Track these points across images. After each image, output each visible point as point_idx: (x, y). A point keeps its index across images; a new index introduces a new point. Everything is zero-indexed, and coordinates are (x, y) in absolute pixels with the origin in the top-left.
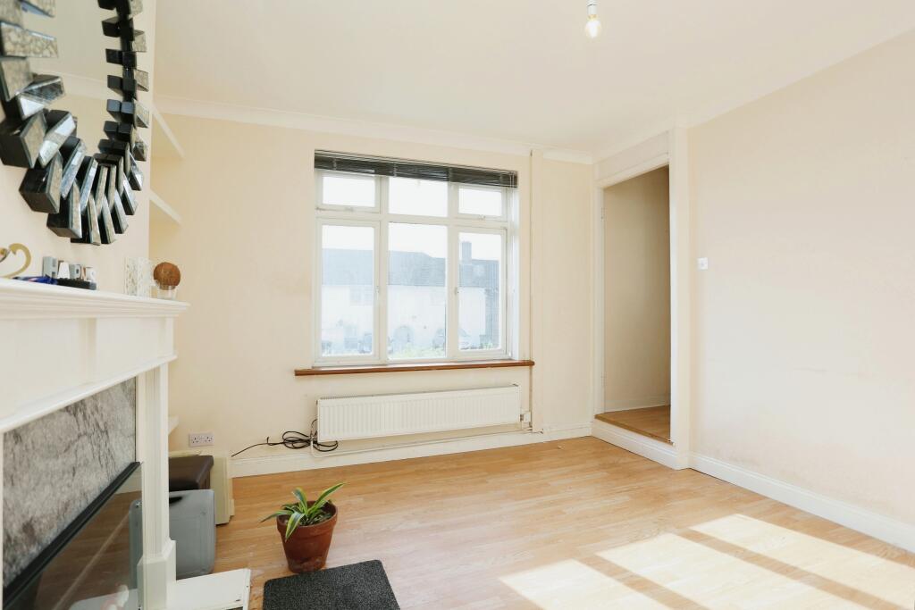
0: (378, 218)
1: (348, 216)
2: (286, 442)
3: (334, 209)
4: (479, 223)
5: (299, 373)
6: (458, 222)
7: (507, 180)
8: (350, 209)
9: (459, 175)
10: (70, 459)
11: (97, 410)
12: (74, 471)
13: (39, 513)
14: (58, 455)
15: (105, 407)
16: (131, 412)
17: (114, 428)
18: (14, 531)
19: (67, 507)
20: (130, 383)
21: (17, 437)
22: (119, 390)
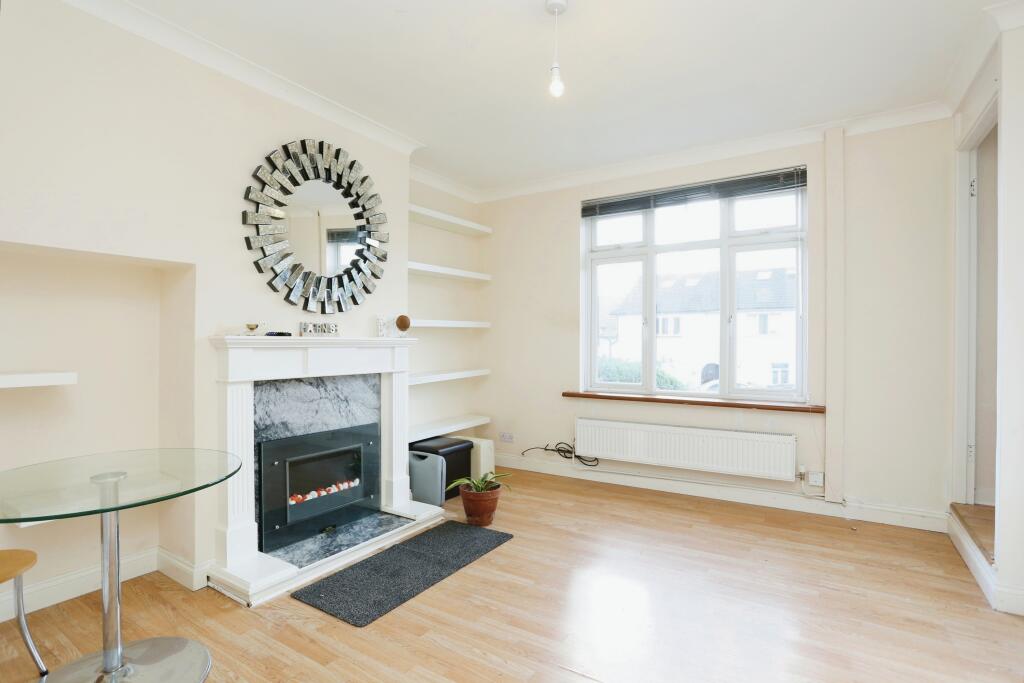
0: (644, 252)
1: (617, 253)
2: (559, 451)
3: (607, 249)
4: (763, 239)
5: (564, 395)
6: (732, 242)
7: (795, 178)
8: (618, 247)
9: (729, 189)
10: (314, 406)
11: (337, 389)
12: (317, 412)
13: (291, 421)
14: (304, 402)
15: (345, 389)
16: (375, 396)
17: (355, 401)
18: (276, 422)
19: (311, 425)
20: (374, 381)
21: (277, 389)
22: (360, 383)
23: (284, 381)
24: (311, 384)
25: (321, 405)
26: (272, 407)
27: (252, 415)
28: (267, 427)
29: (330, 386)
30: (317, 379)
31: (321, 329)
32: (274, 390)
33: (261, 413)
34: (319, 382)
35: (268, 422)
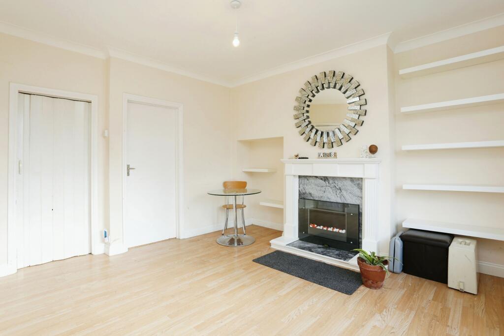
10: (323, 189)
11: (335, 183)
12: (324, 192)
13: (313, 193)
14: (318, 186)
15: (340, 184)
16: (359, 190)
17: (346, 191)
18: (307, 192)
19: (322, 197)
20: (358, 182)
21: (308, 180)
22: (349, 183)
23: (310, 176)
24: (322, 179)
25: (327, 189)
26: (305, 186)
27: (298, 188)
28: (304, 194)
29: (331, 181)
30: (324, 177)
31: (328, 155)
32: (306, 180)
33: (301, 188)
34: (325, 179)
35: (304, 192)
